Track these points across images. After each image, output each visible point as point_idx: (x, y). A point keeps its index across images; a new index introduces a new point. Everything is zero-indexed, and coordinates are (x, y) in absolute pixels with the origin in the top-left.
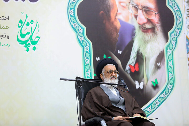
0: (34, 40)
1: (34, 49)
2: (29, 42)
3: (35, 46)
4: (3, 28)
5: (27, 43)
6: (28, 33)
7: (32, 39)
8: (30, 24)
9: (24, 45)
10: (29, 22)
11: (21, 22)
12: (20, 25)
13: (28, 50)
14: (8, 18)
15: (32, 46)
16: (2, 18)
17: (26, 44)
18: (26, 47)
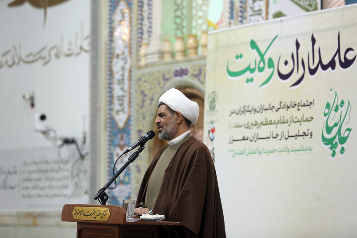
0: (342, 136)
1: (343, 150)
2: (337, 140)
3: (344, 145)
4: (307, 120)
5: (334, 142)
6: (336, 125)
7: (340, 134)
8: (340, 107)
9: (330, 146)
10: (339, 104)
11: (328, 106)
12: (327, 111)
13: (333, 155)
14: (312, 102)
15: (340, 147)
16: (306, 104)
17: (332, 144)
18: (331, 148)
